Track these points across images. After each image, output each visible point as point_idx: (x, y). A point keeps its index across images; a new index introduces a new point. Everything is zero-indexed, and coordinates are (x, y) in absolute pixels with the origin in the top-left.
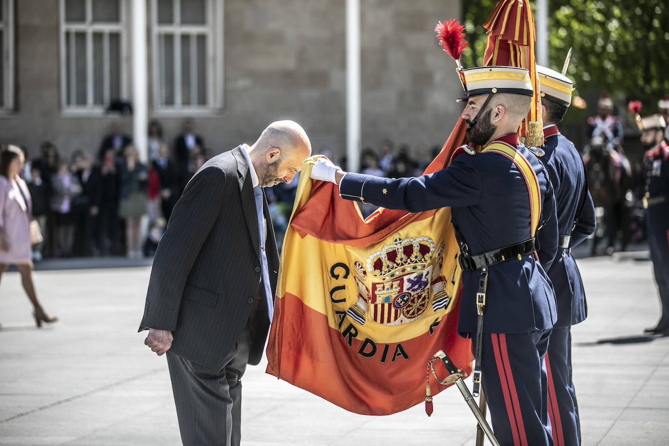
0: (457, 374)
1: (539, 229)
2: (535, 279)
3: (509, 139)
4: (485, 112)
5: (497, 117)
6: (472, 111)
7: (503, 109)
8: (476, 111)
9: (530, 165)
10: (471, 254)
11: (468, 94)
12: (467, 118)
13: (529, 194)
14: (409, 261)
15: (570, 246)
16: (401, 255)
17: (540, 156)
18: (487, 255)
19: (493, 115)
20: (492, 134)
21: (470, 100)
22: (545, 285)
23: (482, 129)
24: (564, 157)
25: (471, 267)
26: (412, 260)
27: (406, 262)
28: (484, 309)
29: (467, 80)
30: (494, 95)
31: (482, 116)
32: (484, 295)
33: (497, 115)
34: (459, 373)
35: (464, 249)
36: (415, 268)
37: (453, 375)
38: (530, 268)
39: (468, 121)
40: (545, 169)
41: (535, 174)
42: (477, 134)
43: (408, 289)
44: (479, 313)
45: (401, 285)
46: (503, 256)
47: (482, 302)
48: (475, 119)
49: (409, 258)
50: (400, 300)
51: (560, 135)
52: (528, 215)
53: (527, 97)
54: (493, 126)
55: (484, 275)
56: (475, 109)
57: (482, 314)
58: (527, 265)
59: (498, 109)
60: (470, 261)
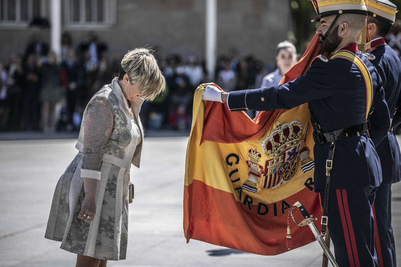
0: (310, 218)
1: (370, 114)
2: (369, 150)
3: (351, 48)
4: (334, 28)
5: (342, 32)
6: (323, 28)
7: (347, 25)
8: (326, 27)
9: (366, 67)
10: (322, 132)
11: (320, 16)
12: (320, 33)
13: (366, 88)
14: (288, 139)
15: (392, 126)
16: (282, 136)
17: (372, 60)
18: (335, 133)
19: (340, 30)
20: (339, 44)
21: (322, 20)
22: (375, 155)
23: (332, 40)
24: (389, 61)
25: (323, 141)
26: (290, 139)
27: (286, 141)
28: (331, 172)
29: (319, 6)
30: (340, 15)
31: (331, 31)
32: (331, 161)
33: (343, 29)
34: (312, 218)
35: (317, 128)
36: (292, 143)
37: (307, 219)
38: (365, 142)
39: (320, 35)
40: (376, 69)
41: (369, 73)
42: (328, 44)
43: (287, 160)
44: (327, 175)
45: (284, 158)
46: (347, 134)
47: (330, 166)
48: (327, 33)
49: (287, 137)
50: (282, 168)
51: (386, 45)
52: (365, 104)
53: (364, 16)
54: (340, 37)
55: (333, 147)
56: (325, 26)
57: (329, 175)
58: (363, 140)
59: (344, 25)
60: (322, 137)
